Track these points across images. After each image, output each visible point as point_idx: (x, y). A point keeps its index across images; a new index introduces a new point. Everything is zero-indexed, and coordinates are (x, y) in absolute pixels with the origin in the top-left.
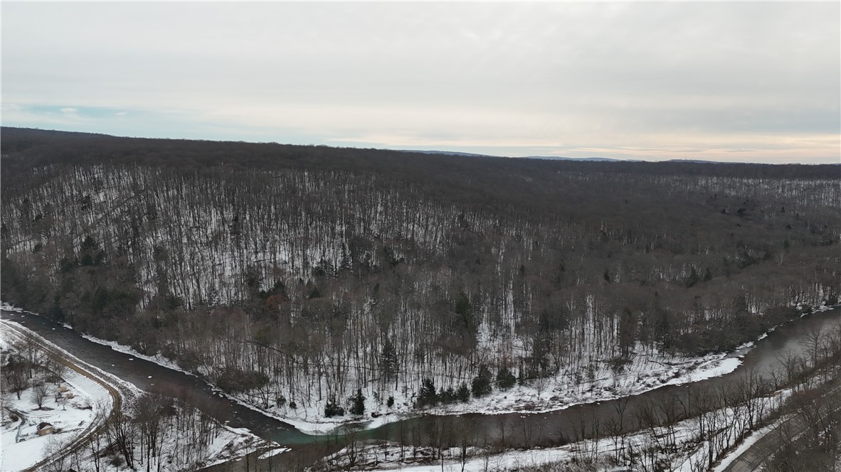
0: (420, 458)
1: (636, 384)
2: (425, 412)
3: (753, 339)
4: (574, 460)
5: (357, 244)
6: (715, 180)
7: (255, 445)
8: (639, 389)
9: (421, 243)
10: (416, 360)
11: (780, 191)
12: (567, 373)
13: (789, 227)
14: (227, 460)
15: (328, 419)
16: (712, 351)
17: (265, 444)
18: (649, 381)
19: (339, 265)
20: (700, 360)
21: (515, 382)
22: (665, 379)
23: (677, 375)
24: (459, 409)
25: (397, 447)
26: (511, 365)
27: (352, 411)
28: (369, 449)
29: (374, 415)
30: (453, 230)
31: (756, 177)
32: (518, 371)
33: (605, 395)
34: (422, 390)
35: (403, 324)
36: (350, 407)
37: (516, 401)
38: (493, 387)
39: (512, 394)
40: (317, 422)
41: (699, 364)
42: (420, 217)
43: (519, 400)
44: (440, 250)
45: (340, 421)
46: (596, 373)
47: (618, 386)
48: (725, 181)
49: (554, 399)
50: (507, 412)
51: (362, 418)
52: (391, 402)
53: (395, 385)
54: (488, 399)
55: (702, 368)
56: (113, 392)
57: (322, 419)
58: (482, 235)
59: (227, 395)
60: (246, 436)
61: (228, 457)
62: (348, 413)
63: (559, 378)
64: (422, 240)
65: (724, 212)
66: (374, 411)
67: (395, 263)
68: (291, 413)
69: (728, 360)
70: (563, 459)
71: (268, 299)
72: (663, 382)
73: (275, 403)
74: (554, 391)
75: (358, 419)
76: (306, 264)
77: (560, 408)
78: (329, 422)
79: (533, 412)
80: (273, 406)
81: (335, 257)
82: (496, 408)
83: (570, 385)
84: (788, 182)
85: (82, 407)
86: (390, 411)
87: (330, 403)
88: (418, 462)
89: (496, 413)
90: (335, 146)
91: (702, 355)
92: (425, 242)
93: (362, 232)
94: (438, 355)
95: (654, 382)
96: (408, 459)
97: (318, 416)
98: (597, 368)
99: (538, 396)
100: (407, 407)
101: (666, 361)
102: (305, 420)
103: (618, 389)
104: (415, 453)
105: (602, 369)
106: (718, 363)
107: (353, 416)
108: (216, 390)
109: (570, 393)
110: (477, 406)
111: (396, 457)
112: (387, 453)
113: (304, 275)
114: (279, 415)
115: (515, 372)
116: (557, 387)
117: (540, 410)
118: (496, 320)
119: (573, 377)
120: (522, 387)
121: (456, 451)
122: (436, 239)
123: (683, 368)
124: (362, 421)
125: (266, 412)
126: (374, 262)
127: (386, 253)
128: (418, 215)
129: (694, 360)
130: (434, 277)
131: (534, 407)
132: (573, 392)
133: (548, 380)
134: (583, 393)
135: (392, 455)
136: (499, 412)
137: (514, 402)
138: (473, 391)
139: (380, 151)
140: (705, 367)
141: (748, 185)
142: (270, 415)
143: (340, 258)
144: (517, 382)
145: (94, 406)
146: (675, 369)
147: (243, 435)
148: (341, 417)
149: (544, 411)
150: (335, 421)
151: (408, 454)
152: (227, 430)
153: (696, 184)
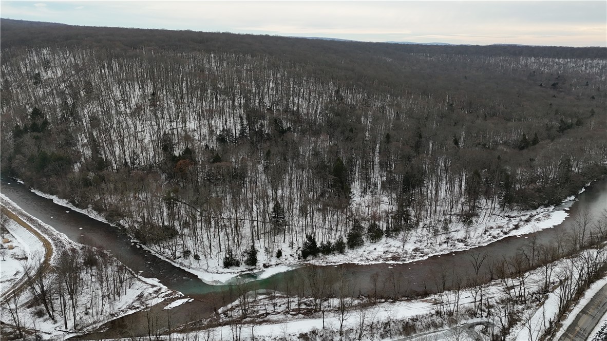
0: (304, 309)
1: (483, 235)
2: (308, 262)
3: (575, 193)
4: (438, 313)
5: (253, 116)
6: (533, 59)
7: (162, 295)
8: (485, 241)
9: (305, 114)
10: (301, 214)
11: (583, 68)
12: (426, 226)
13: (593, 98)
14: (138, 310)
15: (226, 270)
16: (543, 204)
17: (171, 294)
18: (494, 232)
19: (238, 133)
20: (534, 213)
21: (383, 235)
22: (507, 231)
23: (517, 227)
24: (336, 259)
25: (284, 298)
26: (380, 219)
27: (247, 263)
28: (260, 300)
29: (265, 266)
30: (331, 102)
31: (565, 57)
32: (385, 225)
33: (459, 247)
34: (305, 244)
35: (290, 183)
36: (245, 259)
37: (384, 252)
38: (364, 240)
39: (380, 246)
40: (217, 273)
41: (533, 216)
42: (304, 92)
43: (387, 251)
44: (319, 119)
45: (236, 271)
46: (450, 226)
47: (469, 238)
48: (541, 60)
49: (416, 250)
50: (377, 263)
51: (255, 269)
52: (279, 254)
53: (283, 238)
54: (360, 251)
55: (536, 220)
56: (46, 244)
57: (221, 270)
58: (354, 107)
59: (143, 246)
60: (156, 286)
61: (138, 308)
62: (243, 264)
63: (419, 230)
64: (305, 111)
65: (541, 85)
66: (265, 262)
67: (283, 132)
68: (195, 264)
69: (557, 212)
70: (428, 313)
71: (179, 163)
72: (506, 233)
73: (182, 255)
74: (415, 243)
75: (252, 270)
76: (211, 132)
77: (421, 259)
78: (227, 273)
79: (399, 263)
80: (180, 257)
81: (235, 126)
82: (367, 259)
83: (428, 236)
84: (589, 61)
85: (19, 257)
86: (279, 262)
87: (227, 256)
88: (302, 314)
89: (368, 264)
90: (237, 33)
91: (535, 208)
92: (308, 113)
93: (257, 105)
94: (319, 210)
95: (498, 234)
96: (293, 310)
97: (218, 267)
98: (450, 222)
99: (402, 247)
100: (293, 258)
101: (507, 214)
102: (206, 271)
103: (469, 241)
104: (299, 305)
105: (454, 223)
106: (549, 215)
107: (247, 267)
108: (135, 241)
109: (429, 245)
110: (352, 256)
111: (283, 308)
112: (275, 305)
113: (209, 141)
114: (185, 266)
115: (383, 226)
116: (418, 239)
117: (404, 260)
118: (366, 179)
119: (431, 230)
120: (389, 239)
121: (335, 302)
122: (316, 111)
123: (521, 220)
124: (255, 271)
125: (175, 262)
126: (266, 130)
127: (276, 122)
128: (302, 90)
129: (529, 213)
130: (316, 142)
131: (400, 258)
132: (431, 243)
133: (410, 233)
134: (440, 245)
135: (280, 306)
136: (370, 263)
137: (382, 253)
138: (348, 242)
139: (273, 37)
140: (539, 220)
141: (558, 64)
142: (177, 266)
143: (239, 127)
144: (385, 234)
145: (29, 257)
146: (514, 222)
147: (153, 286)
148: (237, 268)
149: (408, 262)
150: (232, 271)
151: (294, 306)
152: (140, 280)
153: (518, 63)
